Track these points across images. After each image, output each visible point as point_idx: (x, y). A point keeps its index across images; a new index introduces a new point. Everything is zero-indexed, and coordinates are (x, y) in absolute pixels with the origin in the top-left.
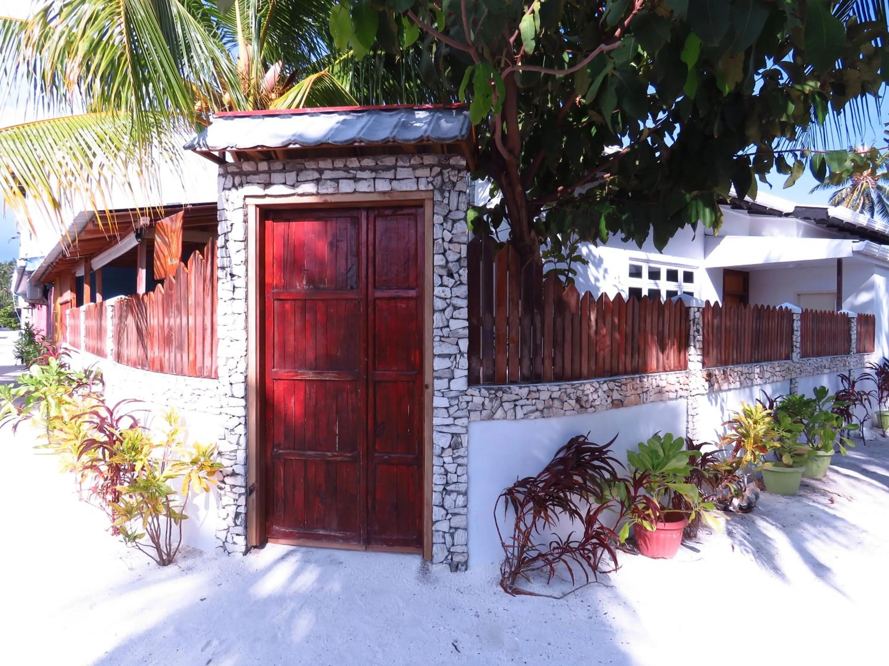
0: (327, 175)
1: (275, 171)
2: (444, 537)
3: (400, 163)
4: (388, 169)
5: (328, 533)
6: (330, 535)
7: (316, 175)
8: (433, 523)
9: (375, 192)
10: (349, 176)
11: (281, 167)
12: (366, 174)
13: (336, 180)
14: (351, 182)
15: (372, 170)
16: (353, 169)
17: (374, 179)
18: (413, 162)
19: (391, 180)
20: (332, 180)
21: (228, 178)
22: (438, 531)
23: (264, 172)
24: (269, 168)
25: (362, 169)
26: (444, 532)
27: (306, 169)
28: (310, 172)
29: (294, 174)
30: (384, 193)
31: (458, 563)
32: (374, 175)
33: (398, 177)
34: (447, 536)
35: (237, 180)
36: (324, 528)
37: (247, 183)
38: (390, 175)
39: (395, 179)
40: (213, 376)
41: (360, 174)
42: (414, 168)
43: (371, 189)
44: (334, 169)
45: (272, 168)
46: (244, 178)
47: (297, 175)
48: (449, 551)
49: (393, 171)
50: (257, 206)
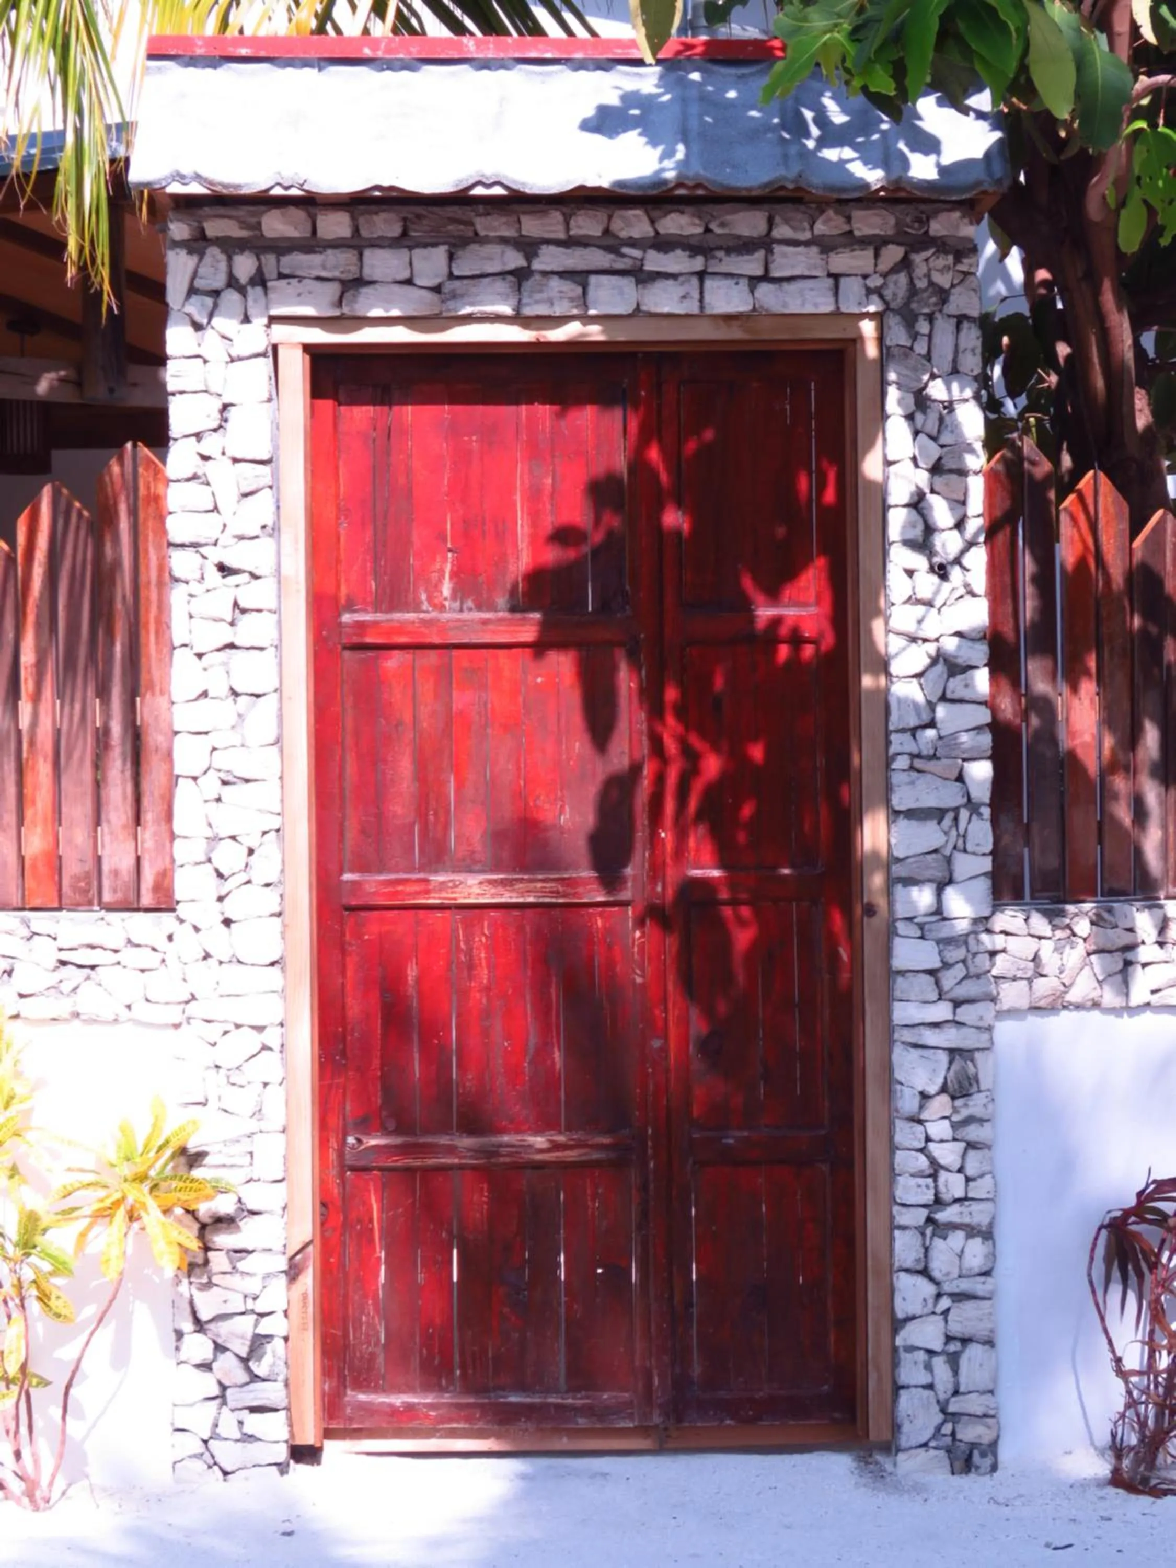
0: (551, 257)
1: (378, 243)
2: (928, 1367)
3: (782, 231)
4: (745, 246)
5: (536, 1400)
6: (545, 1407)
7: (515, 260)
8: (897, 1325)
9: (702, 315)
10: (620, 264)
11: (395, 230)
12: (676, 262)
13: (580, 277)
14: (627, 283)
15: (694, 248)
16: (632, 243)
17: (701, 275)
18: (820, 228)
19: (754, 282)
20: (564, 274)
21: (207, 259)
22: (911, 1349)
23: (337, 244)
24: (356, 231)
25: (663, 244)
26: (931, 1352)
27: (477, 238)
28: (495, 249)
29: (441, 252)
30: (729, 318)
31: (973, 1446)
32: (698, 263)
33: (776, 274)
34: (939, 1364)
35: (245, 265)
36: (522, 1388)
37: (281, 276)
38: (752, 265)
39: (766, 278)
40: (147, 899)
41: (655, 261)
42: (826, 246)
43: (692, 307)
44: (570, 242)
45: (364, 233)
46: (269, 260)
47: (451, 257)
48: (943, 1411)
49: (760, 254)
50: (307, 348)
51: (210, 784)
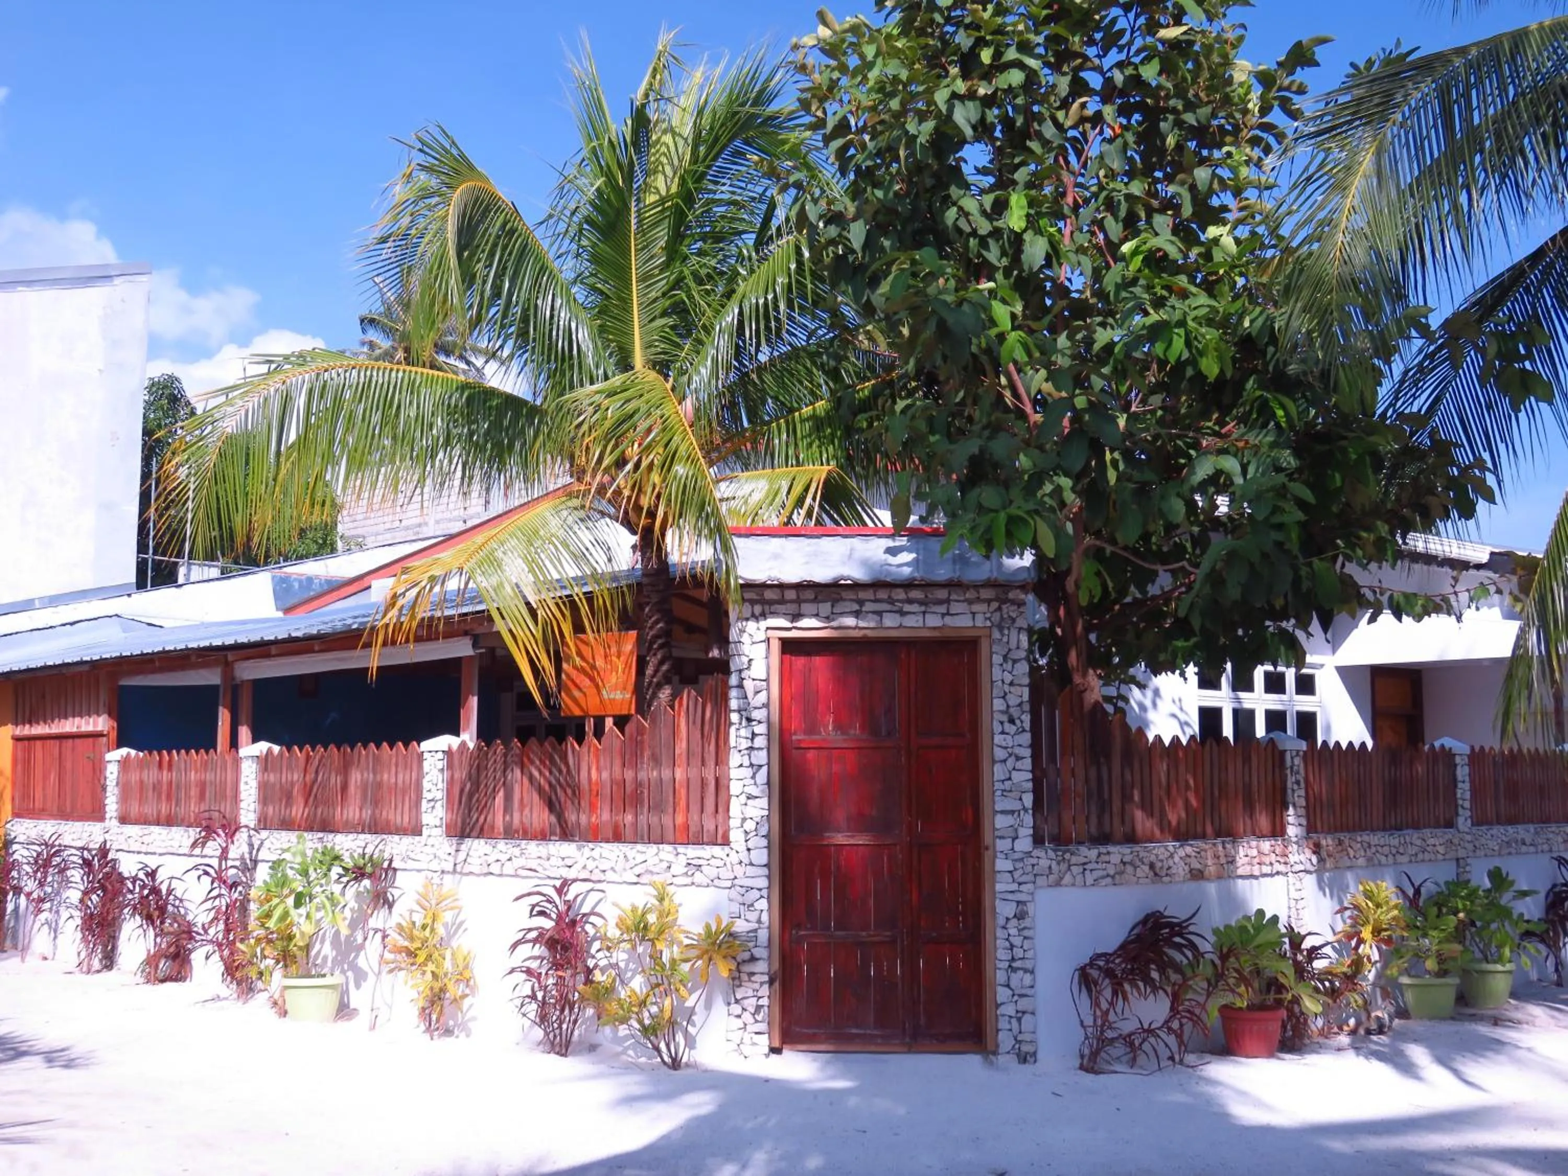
0: (868, 607)
1: (806, 601)
2: (1010, 1022)
3: (953, 597)
4: (940, 602)
5: (862, 1032)
6: (865, 1035)
7: (856, 607)
8: (998, 1006)
9: (924, 627)
10: (895, 609)
11: (813, 597)
12: (915, 608)
13: (879, 613)
14: (897, 616)
15: (921, 603)
16: (898, 601)
17: (924, 613)
18: (967, 596)
19: (943, 615)
20: (874, 612)
21: (744, 607)
22: (1003, 1015)
23: (791, 601)
24: (798, 597)
25: (910, 601)
26: (1011, 1017)
27: (842, 599)
28: (848, 604)
29: (829, 604)
30: (935, 628)
31: (1027, 1053)
32: (923, 608)
33: (952, 612)
34: (1014, 1021)
35: (758, 609)
36: (857, 1027)
37: (771, 613)
38: (942, 609)
39: (948, 614)
40: (719, 841)
41: (907, 608)
42: (970, 602)
43: (921, 624)
44: (876, 601)
45: (802, 597)
46: (767, 608)
47: (833, 606)
48: (1016, 1039)
49: (945, 606)
50: (780, 639)
51: (743, 798)
